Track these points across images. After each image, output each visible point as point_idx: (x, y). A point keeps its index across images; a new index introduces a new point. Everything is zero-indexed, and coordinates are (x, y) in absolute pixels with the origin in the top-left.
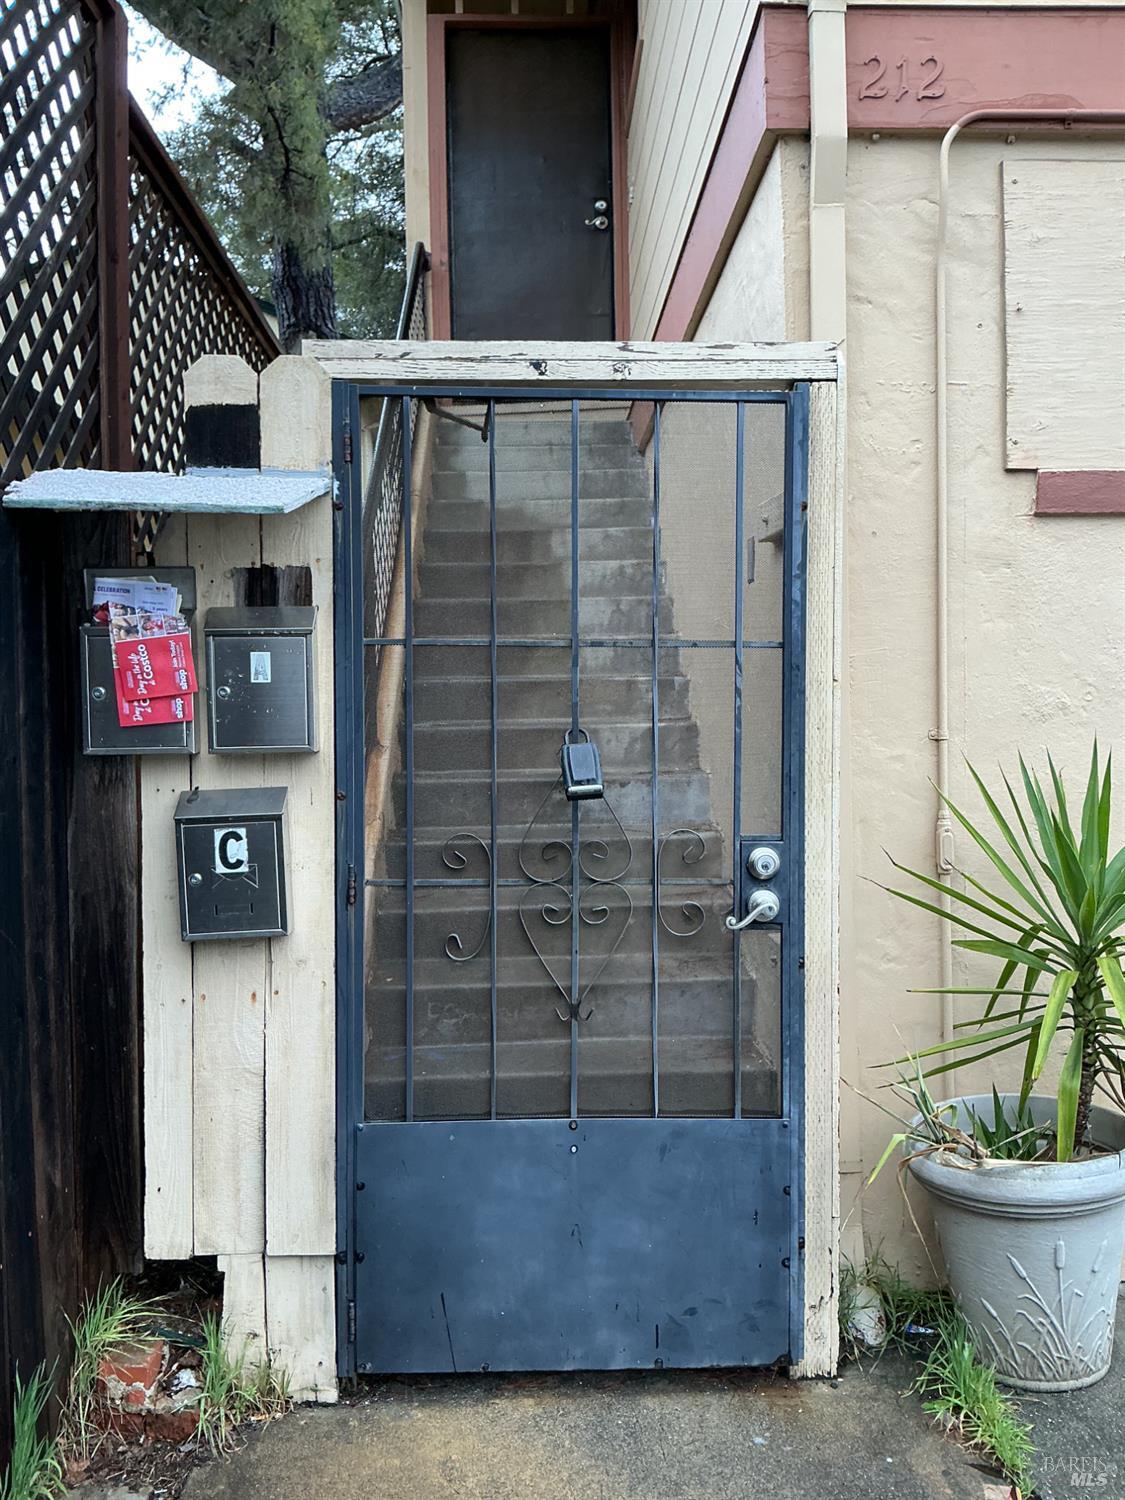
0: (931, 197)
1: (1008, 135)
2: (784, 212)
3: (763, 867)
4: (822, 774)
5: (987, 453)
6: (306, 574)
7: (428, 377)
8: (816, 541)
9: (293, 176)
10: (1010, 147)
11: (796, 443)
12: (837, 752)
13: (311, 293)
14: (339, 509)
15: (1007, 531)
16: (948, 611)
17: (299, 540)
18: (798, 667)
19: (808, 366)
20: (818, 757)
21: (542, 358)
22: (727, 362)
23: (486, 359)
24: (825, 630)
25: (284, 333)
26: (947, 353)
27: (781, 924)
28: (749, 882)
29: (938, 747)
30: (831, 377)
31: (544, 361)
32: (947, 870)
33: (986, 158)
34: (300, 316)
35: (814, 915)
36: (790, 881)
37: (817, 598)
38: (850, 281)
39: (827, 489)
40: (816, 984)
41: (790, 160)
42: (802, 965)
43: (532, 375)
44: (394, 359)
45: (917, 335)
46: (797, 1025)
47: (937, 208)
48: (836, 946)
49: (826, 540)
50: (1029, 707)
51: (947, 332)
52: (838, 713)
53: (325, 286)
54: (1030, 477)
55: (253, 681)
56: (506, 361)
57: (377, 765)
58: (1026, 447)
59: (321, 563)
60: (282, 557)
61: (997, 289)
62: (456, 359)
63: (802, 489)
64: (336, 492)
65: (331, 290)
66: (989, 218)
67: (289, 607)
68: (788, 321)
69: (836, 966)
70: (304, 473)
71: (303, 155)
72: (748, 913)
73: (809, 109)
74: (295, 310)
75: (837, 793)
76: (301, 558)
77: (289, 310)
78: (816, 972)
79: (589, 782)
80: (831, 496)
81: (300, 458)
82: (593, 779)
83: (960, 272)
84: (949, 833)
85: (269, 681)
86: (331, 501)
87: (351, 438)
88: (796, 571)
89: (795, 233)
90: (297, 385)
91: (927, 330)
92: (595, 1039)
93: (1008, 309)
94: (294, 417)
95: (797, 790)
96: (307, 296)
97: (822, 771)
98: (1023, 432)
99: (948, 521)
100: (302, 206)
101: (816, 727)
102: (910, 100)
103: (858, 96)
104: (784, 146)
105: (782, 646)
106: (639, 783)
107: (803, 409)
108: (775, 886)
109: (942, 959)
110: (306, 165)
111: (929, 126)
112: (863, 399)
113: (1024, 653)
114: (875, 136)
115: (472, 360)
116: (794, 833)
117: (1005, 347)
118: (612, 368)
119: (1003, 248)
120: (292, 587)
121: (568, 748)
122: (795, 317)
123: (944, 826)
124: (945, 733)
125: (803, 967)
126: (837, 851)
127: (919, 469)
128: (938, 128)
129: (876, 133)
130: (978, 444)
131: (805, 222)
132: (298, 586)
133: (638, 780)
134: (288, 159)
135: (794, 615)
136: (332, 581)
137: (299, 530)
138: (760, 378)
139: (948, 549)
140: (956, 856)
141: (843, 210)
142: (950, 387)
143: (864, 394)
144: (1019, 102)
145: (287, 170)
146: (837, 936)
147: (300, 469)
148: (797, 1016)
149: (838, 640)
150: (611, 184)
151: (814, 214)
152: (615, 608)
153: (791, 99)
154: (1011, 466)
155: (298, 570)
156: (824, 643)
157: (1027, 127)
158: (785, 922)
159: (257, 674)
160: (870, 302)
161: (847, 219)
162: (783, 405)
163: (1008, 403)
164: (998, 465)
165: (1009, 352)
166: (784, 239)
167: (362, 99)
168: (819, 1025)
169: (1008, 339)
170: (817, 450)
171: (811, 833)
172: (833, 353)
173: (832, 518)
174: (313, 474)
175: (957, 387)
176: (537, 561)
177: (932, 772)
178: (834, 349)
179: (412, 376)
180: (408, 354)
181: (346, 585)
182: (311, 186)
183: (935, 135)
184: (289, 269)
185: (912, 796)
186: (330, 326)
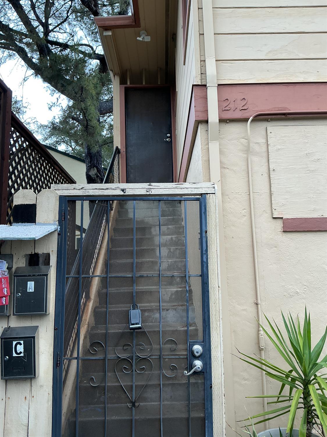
0: (245, 138)
1: (268, 119)
2: (201, 144)
3: (196, 352)
4: (216, 319)
5: (267, 213)
6: (48, 255)
7: (89, 194)
8: (211, 242)
9: (89, 127)
10: (269, 122)
11: (203, 213)
12: (221, 311)
13: (95, 157)
14: (60, 235)
15: (275, 236)
16: (257, 261)
17: (47, 244)
18: (206, 283)
19: (207, 189)
20: (214, 313)
21: (124, 188)
22: (181, 188)
23: (107, 189)
24: (215, 270)
25: (87, 168)
26: (252, 183)
27: (204, 372)
28: (192, 357)
29: (257, 306)
30: (213, 193)
31: (125, 189)
32: (262, 349)
33: (262, 126)
34: (92, 164)
35: (215, 369)
36: (206, 357)
37: (212, 260)
38: (221, 162)
39: (213, 226)
40: (217, 393)
41: (202, 129)
42: (211, 387)
43: (122, 193)
44: (79, 190)
45: (243, 178)
46: (210, 409)
47: (247, 141)
48: (223, 379)
49: (214, 242)
50: (286, 293)
51: (252, 177)
52: (220, 298)
53: (99, 155)
54: (281, 220)
55: (28, 291)
56: (113, 189)
57: (88, 305)
58: (279, 210)
59: (53, 252)
60: (41, 250)
61: (267, 164)
62: (99, 189)
63: (205, 226)
64: (59, 230)
65: (101, 156)
66: (264, 143)
67: (43, 266)
68: (203, 175)
69: (223, 387)
70: (50, 224)
71: (91, 121)
72: (192, 369)
73: (208, 114)
74: (90, 162)
75: (221, 325)
76: (47, 250)
77: (89, 162)
78: (216, 389)
79: (136, 324)
80: (215, 228)
81: (48, 219)
82: (138, 323)
83: (255, 159)
84: (262, 336)
85: (33, 291)
86: (57, 232)
87: (64, 213)
88: (204, 252)
89: (205, 150)
90: (48, 198)
91: (246, 176)
92: (153, 403)
93: (270, 170)
94: (47, 207)
95: (208, 325)
96: (94, 158)
97: (216, 318)
98: (278, 206)
99: (255, 233)
100: (91, 135)
101: (213, 303)
102: (238, 110)
103: (222, 109)
104: (201, 125)
105: (201, 276)
106: (173, 310)
107: (205, 202)
108: (201, 359)
109: (262, 379)
110: (92, 124)
111: (243, 117)
112: (227, 197)
113: (283, 275)
114: (228, 121)
115: (103, 189)
116: (207, 340)
117: (270, 181)
118: (146, 191)
119: (268, 152)
120: (44, 259)
121: (131, 311)
122: (205, 174)
123: (260, 333)
124: (259, 302)
125: (212, 388)
126: (222, 345)
127: (246, 217)
128: (246, 118)
129: (228, 120)
130: (264, 210)
131: (208, 146)
132: (45, 259)
133: (172, 309)
134: (87, 122)
135: (204, 266)
136: (56, 257)
137: (47, 241)
138: (191, 193)
139: (256, 242)
140: (265, 344)
141: (218, 143)
142: (254, 193)
143: (228, 195)
144: (271, 110)
145: (87, 125)
146: (223, 376)
147: (48, 223)
148: (210, 405)
149: (219, 274)
150: (171, 130)
151: (209, 144)
152: (169, 251)
153: (202, 111)
154: (274, 217)
155: (46, 254)
156: (215, 275)
157: (273, 117)
158: (205, 372)
159: (29, 289)
160: (228, 169)
161: (220, 145)
162: (199, 201)
163: (272, 198)
164: (270, 216)
165: (271, 183)
166: (201, 151)
167: (110, 106)
168: (218, 408)
169: (271, 179)
170: (210, 214)
171: (213, 339)
172: (213, 185)
173: (215, 235)
174: (52, 224)
175: (256, 193)
176: (147, 236)
177: (255, 315)
178: (214, 184)
179: (84, 194)
180: (84, 188)
181: (61, 259)
182: (94, 129)
183: (246, 120)
184: (89, 151)
185: (250, 323)
186: (100, 166)
